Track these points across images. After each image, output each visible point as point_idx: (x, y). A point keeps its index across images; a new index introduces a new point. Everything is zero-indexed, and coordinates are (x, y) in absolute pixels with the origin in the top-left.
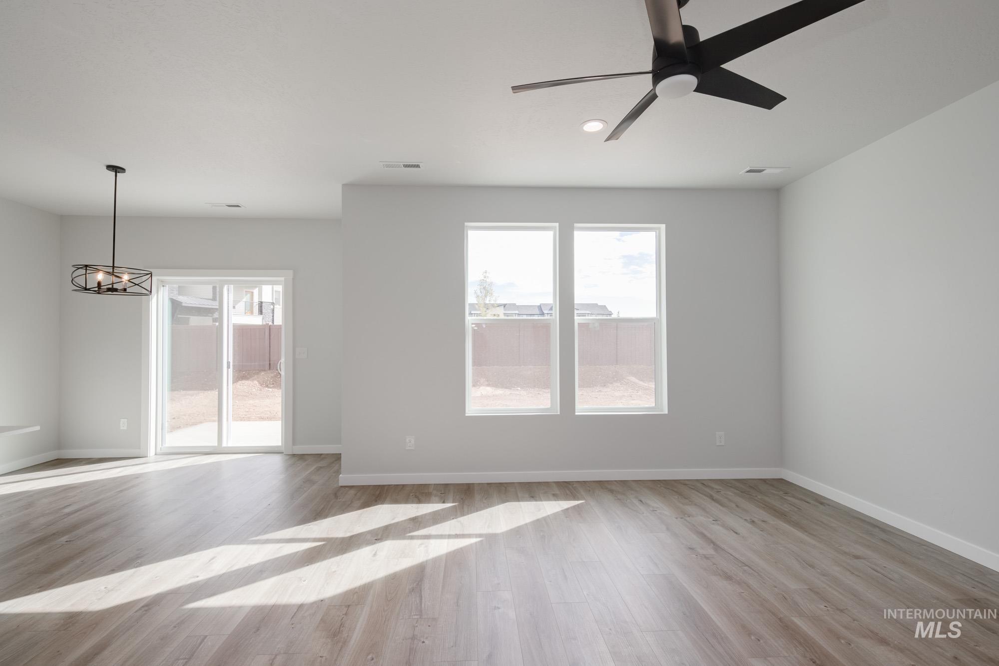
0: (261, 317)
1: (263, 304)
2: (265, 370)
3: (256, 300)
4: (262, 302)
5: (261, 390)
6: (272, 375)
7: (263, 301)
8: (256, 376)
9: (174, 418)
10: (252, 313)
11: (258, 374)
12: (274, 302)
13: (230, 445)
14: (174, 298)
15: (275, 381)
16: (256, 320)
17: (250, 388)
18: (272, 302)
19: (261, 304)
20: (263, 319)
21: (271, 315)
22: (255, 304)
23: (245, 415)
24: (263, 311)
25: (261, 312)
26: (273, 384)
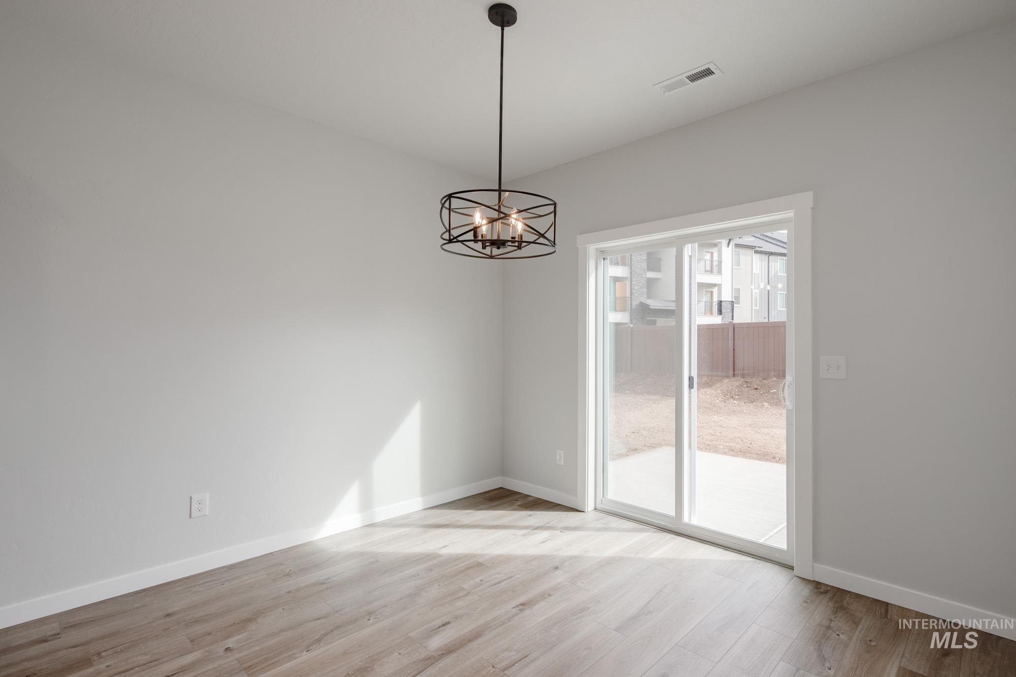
0: (720, 317)
1: (723, 304)
2: (728, 377)
3: (715, 299)
4: (721, 302)
5: (725, 402)
6: (737, 384)
7: (722, 300)
8: (719, 385)
9: (634, 432)
10: (711, 313)
11: (721, 381)
12: (734, 301)
13: (695, 521)
14: (643, 301)
15: (741, 392)
16: (717, 320)
17: (713, 399)
18: (731, 300)
19: (720, 303)
20: (722, 319)
21: (731, 315)
22: (714, 304)
23: (711, 441)
24: (723, 311)
25: (720, 312)
26: (739, 395)
